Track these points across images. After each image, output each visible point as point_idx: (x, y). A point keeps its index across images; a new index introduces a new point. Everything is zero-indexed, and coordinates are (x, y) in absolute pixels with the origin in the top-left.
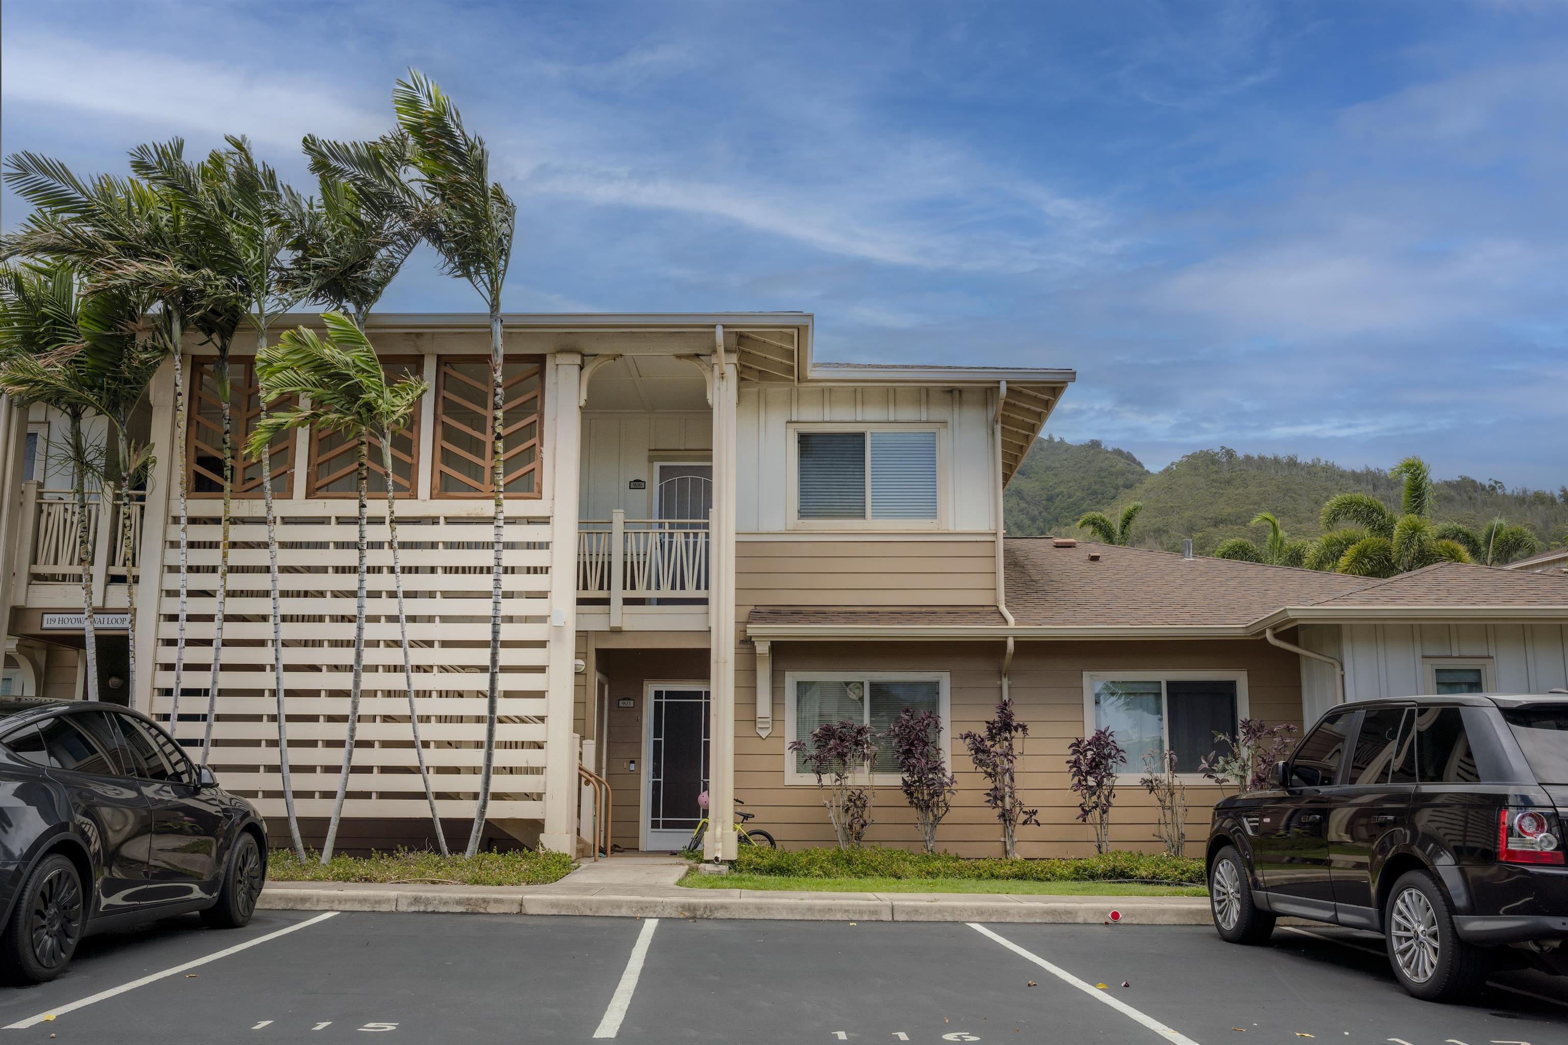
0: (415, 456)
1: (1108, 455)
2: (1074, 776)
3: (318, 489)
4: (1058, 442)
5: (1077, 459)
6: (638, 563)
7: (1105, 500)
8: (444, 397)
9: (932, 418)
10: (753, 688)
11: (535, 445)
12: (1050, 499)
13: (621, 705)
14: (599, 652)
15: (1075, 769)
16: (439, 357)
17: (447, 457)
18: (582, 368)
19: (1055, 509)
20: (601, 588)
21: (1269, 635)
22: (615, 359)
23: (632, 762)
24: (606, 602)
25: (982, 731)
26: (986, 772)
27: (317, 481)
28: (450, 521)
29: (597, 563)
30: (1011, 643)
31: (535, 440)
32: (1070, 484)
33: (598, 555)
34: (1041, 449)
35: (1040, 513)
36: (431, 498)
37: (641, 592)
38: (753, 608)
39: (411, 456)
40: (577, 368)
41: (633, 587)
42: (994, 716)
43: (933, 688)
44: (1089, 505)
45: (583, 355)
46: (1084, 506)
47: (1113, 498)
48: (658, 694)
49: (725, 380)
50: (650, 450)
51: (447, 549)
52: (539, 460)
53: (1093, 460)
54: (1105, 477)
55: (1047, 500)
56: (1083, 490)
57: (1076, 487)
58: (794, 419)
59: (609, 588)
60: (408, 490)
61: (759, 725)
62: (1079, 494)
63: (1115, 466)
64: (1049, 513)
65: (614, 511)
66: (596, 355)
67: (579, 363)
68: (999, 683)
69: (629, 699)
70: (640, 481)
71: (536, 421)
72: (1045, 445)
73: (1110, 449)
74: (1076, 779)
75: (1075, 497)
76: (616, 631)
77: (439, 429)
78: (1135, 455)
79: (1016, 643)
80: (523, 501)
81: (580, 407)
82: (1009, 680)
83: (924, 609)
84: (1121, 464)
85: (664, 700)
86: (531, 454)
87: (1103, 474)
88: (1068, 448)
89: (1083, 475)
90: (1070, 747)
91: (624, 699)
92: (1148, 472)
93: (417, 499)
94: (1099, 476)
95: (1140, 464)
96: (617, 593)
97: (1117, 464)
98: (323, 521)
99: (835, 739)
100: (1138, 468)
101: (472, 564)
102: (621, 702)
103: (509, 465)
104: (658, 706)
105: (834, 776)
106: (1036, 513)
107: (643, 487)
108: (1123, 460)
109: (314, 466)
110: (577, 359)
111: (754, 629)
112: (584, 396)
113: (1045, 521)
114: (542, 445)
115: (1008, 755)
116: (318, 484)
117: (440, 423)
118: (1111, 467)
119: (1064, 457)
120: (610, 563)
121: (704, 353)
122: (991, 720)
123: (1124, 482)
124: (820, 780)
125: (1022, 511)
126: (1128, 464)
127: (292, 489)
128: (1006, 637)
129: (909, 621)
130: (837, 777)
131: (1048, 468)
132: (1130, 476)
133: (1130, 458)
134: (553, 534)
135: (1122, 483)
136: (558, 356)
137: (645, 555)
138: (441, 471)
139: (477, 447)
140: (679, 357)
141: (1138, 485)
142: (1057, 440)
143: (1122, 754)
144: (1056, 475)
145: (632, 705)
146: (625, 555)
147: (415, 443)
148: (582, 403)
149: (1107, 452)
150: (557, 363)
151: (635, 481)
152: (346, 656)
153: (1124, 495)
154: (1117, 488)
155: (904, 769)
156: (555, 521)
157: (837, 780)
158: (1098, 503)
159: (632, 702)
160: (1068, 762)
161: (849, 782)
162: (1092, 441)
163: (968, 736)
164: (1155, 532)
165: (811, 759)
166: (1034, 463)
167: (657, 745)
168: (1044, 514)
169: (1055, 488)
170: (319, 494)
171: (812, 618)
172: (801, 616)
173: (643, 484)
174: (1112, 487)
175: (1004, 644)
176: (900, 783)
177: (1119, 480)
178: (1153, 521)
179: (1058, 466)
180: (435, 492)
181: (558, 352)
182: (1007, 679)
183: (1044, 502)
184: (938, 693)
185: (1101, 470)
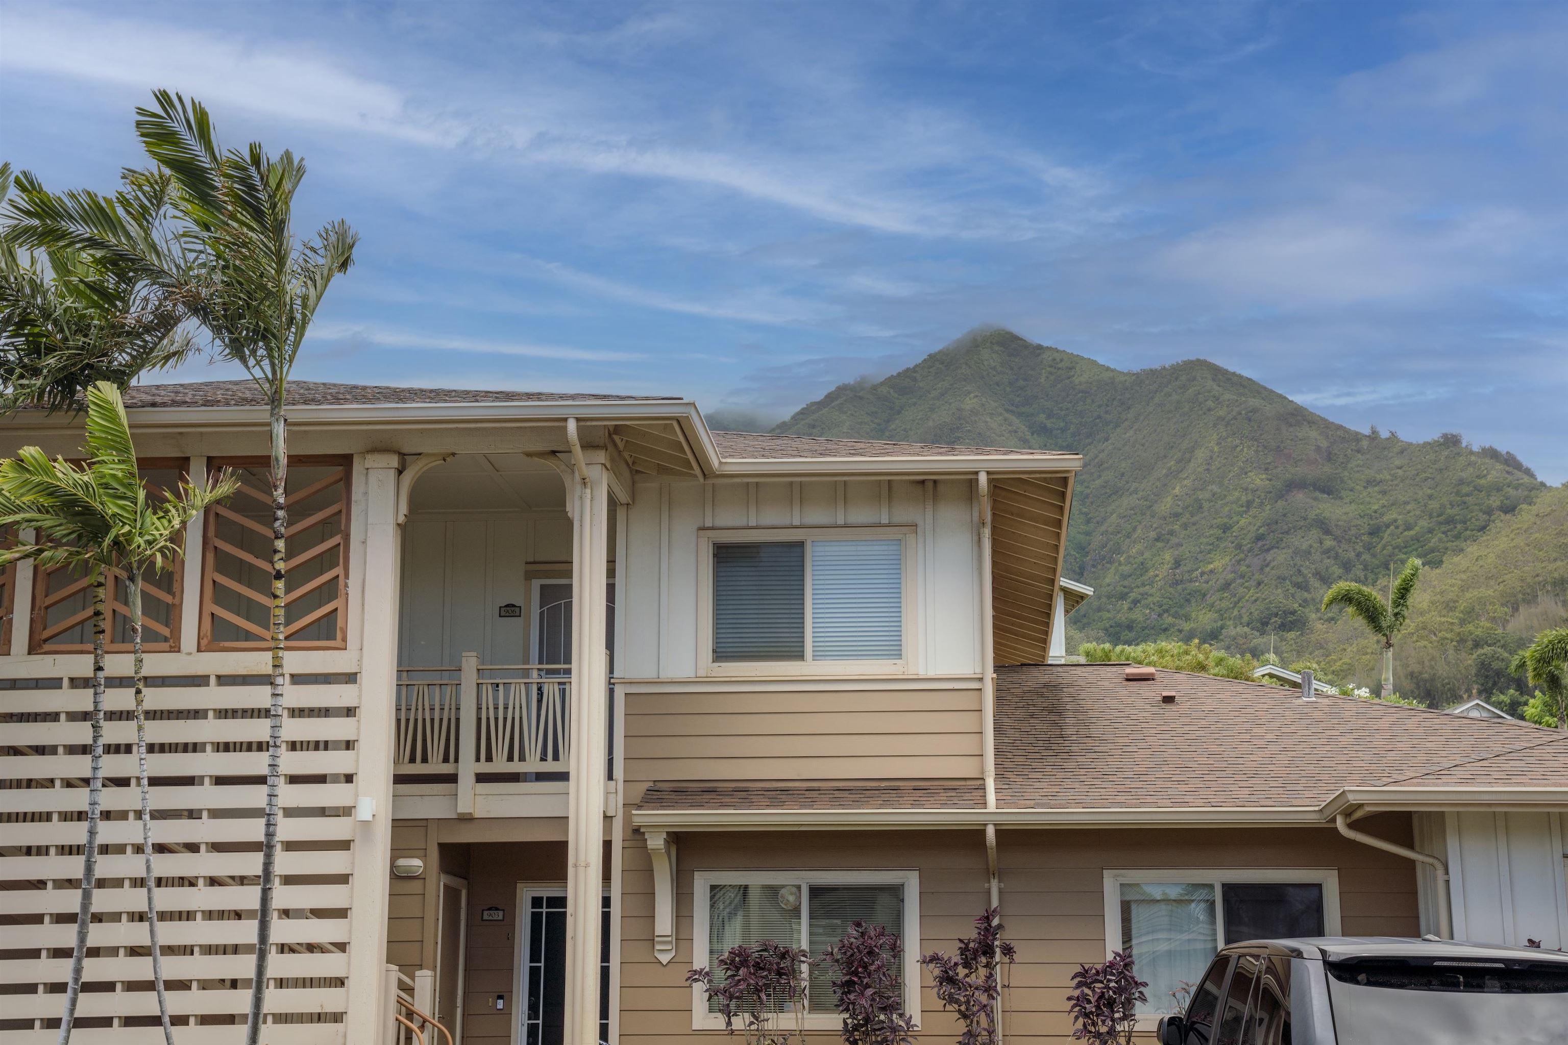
0: (178, 594)
1: (1473, 458)
2: (1077, 1018)
3: (45, 641)
4: (1387, 439)
5: (1419, 466)
6: (496, 719)
7: (1468, 532)
8: (217, 514)
9: (897, 519)
10: (650, 895)
11: (338, 576)
12: (1375, 532)
13: (486, 917)
14: (443, 847)
15: (1077, 1009)
16: (210, 460)
17: (221, 595)
18: (400, 472)
19: (1384, 548)
20: (446, 760)
21: (1340, 824)
22: (444, 460)
23: (500, 997)
24: (452, 779)
25: (951, 953)
26: (959, 1011)
27: (44, 629)
28: (224, 680)
29: (441, 720)
30: (991, 832)
31: (338, 571)
32: (1409, 507)
33: (442, 709)
34: (1358, 451)
35: (1358, 555)
36: (199, 650)
37: (500, 765)
38: (651, 784)
39: (174, 595)
40: (392, 474)
41: (489, 759)
42: (971, 933)
43: (896, 891)
44: (1440, 540)
45: (402, 455)
46: (1434, 542)
47: (1483, 529)
48: (537, 902)
49: (589, 485)
50: (527, 563)
51: (220, 718)
52: (344, 597)
53: (1447, 468)
54: (1467, 495)
55: (1370, 534)
56: (1431, 517)
57: (1418, 513)
58: (708, 524)
59: (456, 760)
60: (166, 640)
61: (658, 947)
62: (1424, 523)
63: (1485, 476)
64: (1374, 556)
65: (464, 654)
66: (420, 454)
67: (396, 466)
68: (986, 885)
69: (497, 909)
70: (513, 606)
71: (339, 544)
72: (1365, 443)
73: (1476, 448)
74: (1081, 1021)
75: (1417, 528)
76: (466, 819)
77: (210, 556)
78: (1520, 458)
79: (998, 832)
80: (322, 652)
81: (399, 525)
82: (1000, 882)
83: (883, 784)
84: (1496, 473)
85: (544, 910)
86: (331, 590)
87: (1465, 489)
88: (1405, 449)
89: (1429, 492)
90: (1073, 978)
91: (490, 909)
92: (1543, 484)
93: (179, 651)
94: (1458, 493)
95: (1528, 472)
96: (468, 767)
97: (1488, 473)
98: (54, 683)
99: (748, 967)
100: (1526, 479)
101: (238, 739)
102: (485, 913)
103: (293, 611)
104: (536, 918)
105: (748, 1017)
106: (1352, 555)
107: (518, 614)
108: (1499, 466)
109: (40, 609)
110: (394, 461)
111: (645, 816)
112: (404, 509)
113: (1366, 568)
114: (347, 576)
115: (989, 989)
116: (46, 634)
117: (212, 548)
118: (1478, 477)
119: (1398, 462)
120: (458, 720)
121: (563, 450)
122: (965, 937)
123: (1502, 502)
124: (729, 1023)
125: (1327, 552)
126: (1508, 472)
127: (10, 642)
128: (986, 825)
129: (857, 803)
130: (752, 1019)
131: (1370, 482)
132: (1511, 492)
133: (1511, 462)
134: (360, 696)
135: (1498, 503)
136: (369, 456)
137: (506, 708)
138: (213, 614)
139: (262, 582)
140: (529, 455)
141: (1524, 506)
142: (1384, 434)
143: (1142, 989)
144: (1384, 493)
145: (501, 917)
146: (479, 709)
147: (177, 577)
148: (401, 519)
149: (1472, 453)
150: (366, 466)
151: (507, 606)
152: (74, 867)
153: (1500, 524)
154: (1489, 512)
155: (841, 1008)
156: (363, 679)
157: (752, 1023)
158: (1457, 537)
159: (501, 913)
160: (1069, 999)
161: (769, 1026)
162: (1445, 436)
163: (934, 959)
164: (1554, 584)
165: (716, 994)
166: (1346, 474)
167: (534, 972)
168: (1366, 557)
169: (1382, 515)
170: (47, 647)
171: (727, 800)
172: (713, 795)
173: (517, 610)
174: (1481, 510)
175: (982, 833)
176: (840, 1026)
177: (1492, 498)
178: (1551, 567)
179: (1388, 477)
180: (204, 642)
181: (368, 452)
182: (996, 880)
183: (1365, 538)
184: (903, 901)
185: (1461, 482)
